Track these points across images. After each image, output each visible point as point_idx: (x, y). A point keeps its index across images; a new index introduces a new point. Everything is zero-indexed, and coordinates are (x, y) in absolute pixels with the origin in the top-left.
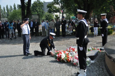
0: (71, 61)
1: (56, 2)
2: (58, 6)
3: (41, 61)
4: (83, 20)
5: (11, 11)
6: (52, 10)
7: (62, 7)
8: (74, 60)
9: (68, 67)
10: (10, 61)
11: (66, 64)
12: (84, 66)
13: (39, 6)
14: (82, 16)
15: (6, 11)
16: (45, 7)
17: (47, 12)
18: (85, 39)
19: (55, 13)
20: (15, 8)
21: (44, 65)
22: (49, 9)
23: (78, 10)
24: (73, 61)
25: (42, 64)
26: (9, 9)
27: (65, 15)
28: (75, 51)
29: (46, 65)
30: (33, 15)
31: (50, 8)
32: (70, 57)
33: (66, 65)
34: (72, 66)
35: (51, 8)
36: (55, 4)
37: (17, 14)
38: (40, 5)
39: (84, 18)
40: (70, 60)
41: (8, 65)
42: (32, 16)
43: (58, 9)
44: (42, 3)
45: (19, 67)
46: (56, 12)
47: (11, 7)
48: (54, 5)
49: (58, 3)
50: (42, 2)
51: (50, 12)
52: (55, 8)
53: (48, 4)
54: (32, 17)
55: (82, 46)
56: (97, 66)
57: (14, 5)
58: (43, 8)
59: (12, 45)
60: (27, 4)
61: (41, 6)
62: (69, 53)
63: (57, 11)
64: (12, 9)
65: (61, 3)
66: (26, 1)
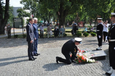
2: (28, 11)
6: (22, 15)
7: (33, 12)
16: (15, 11)
22: (19, 14)
31: (20, 13)
35: (21, 13)
36: (26, 9)
43: (28, 14)
44: (12, 8)
46: (26, 17)
49: (29, 9)
52: (25, 13)
53: (18, 9)
58: (13, 13)
61: (10, 10)
65: (32, 8)
66: (3, 5)
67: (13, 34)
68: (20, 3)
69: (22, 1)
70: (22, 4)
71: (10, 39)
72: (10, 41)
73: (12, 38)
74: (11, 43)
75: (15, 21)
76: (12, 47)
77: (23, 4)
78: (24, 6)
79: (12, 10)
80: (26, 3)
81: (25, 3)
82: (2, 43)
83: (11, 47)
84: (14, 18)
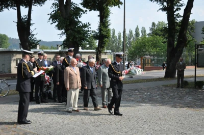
5: (130, 39)
15: (122, 40)
20: (137, 34)
26: (127, 35)
30: (201, 45)
47: (131, 32)
57: (137, 29)
58: (192, 34)
60: (179, 26)
64: (132, 36)
66: (178, 19)
67: (194, 79)
71: (187, 90)
72: (187, 93)
73: (191, 88)
74: (189, 99)
75: (199, 52)
76: (192, 107)
79: (192, 28)
82: (171, 96)
83: (189, 107)
84: (198, 45)
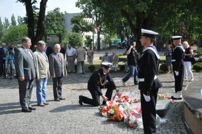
0: (123, 118)
1: (87, 14)
2: (89, 21)
3: (70, 119)
4: (152, 47)
5: (6, 27)
6: (80, 28)
7: (98, 23)
8: (130, 118)
9: (121, 130)
10: (14, 120)
11: (115, 125)
12: (152, 130)
13: (57, 20)
14: (149, 41)
16: (68, 21)
17: (71, 30)
18: (154, 82)
19: (86, 33)
20: (14, 23)
21: (77, 126)
22: (75, 26)
23: (142, 29)
24: (129, 120)
25: (73, 125)
26: (3, 24)
27: (102, 36)
28: (129, 102)
29: (81, 126)
30: (49, 35)
31: (76, 24)
32: (122, 112)
33: (116, 127)
34: (127, 128)
35: (79, 24)
36: (85, 17)
37: (19, 33)
38: (58, 18)
39: (152, 45)
40: (122, 116)
41: (10, 127)
42: (47, 37)
43: (91, 25)
44: (63, 15)
45: (31, 130)
46: (87, 31)
47: (7, 21)
48: (84, 19)
49: (90, 16)
50: (62, 13)
51: (76, 30)
52: (86, 23)
53: (73, 17)
54: (48, 39)
55: (148, 94)
56: (172, 129)
57: (13, 18)
58: (63, 24)
59: (12, 90)
60: (37, 17)
62: (119, 105)
63: (89, 28)
64: (9, 25)
65: (96, 15)
66: (36, 11)
68: (76, 6)
69: (80, 3)
70: (79, 7)
75: (48, 41)
77: (81, 7)
78: (82, 10)
79: (63, 19)
80: (86, 6)
81: (84, 5)
84: (47, 35)
